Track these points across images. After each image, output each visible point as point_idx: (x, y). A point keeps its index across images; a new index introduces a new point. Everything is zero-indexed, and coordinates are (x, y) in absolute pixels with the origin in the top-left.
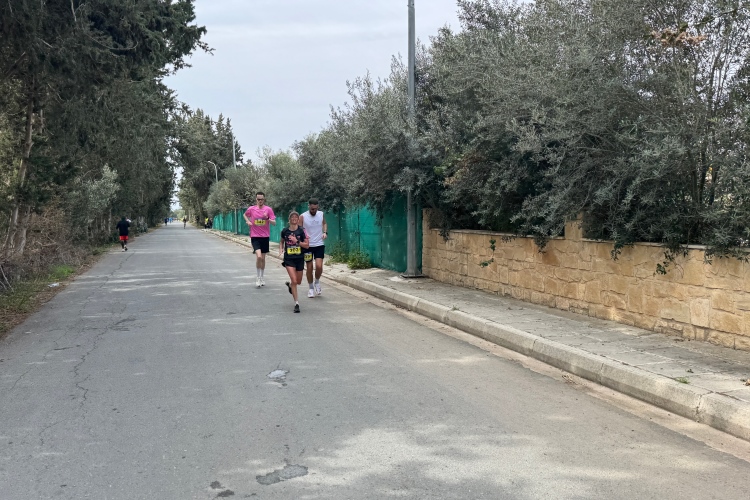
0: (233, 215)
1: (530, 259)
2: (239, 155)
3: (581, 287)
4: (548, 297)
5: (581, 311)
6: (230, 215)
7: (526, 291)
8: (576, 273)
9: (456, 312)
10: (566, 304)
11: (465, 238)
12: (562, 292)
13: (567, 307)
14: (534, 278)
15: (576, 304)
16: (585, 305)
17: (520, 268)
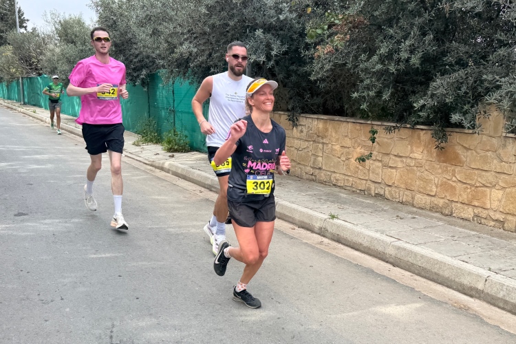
0: (18, 83)
1: (417, 155)
2: (22, 21)
3: (497, 194)
4: (441, 202)
5: (492, 223)
6: (14, 84)
7: (408, 193)
8: (490, 177)
9: (335, 221)
10: (469, 213)
11: (321, 125)
12: (465, 197)
13: (471, 216)
14: (421, 179)
15: (484, 214)
16: (501, 217)
17: (400, 165)
